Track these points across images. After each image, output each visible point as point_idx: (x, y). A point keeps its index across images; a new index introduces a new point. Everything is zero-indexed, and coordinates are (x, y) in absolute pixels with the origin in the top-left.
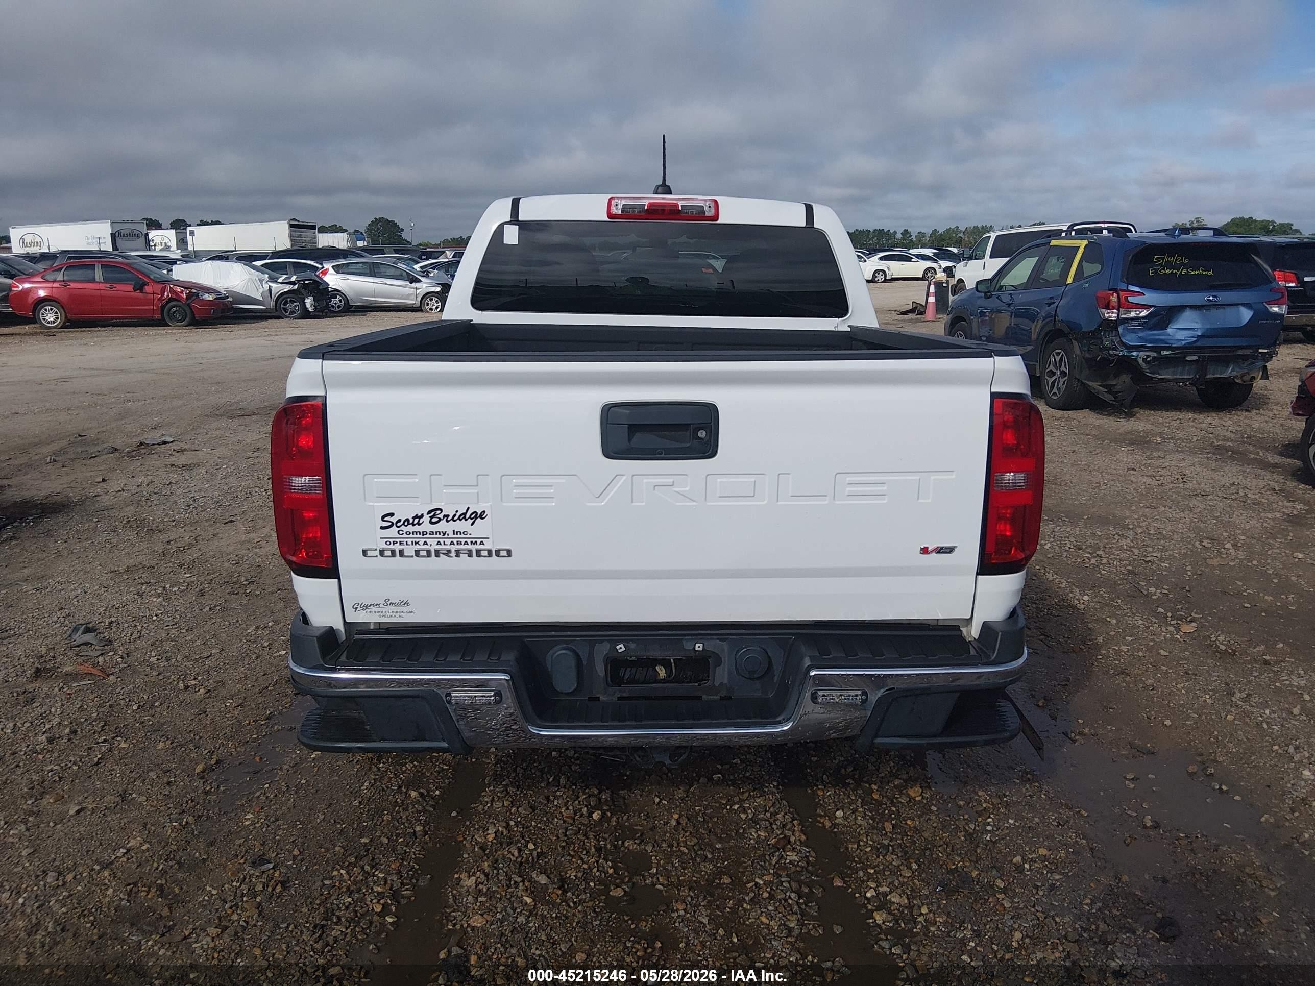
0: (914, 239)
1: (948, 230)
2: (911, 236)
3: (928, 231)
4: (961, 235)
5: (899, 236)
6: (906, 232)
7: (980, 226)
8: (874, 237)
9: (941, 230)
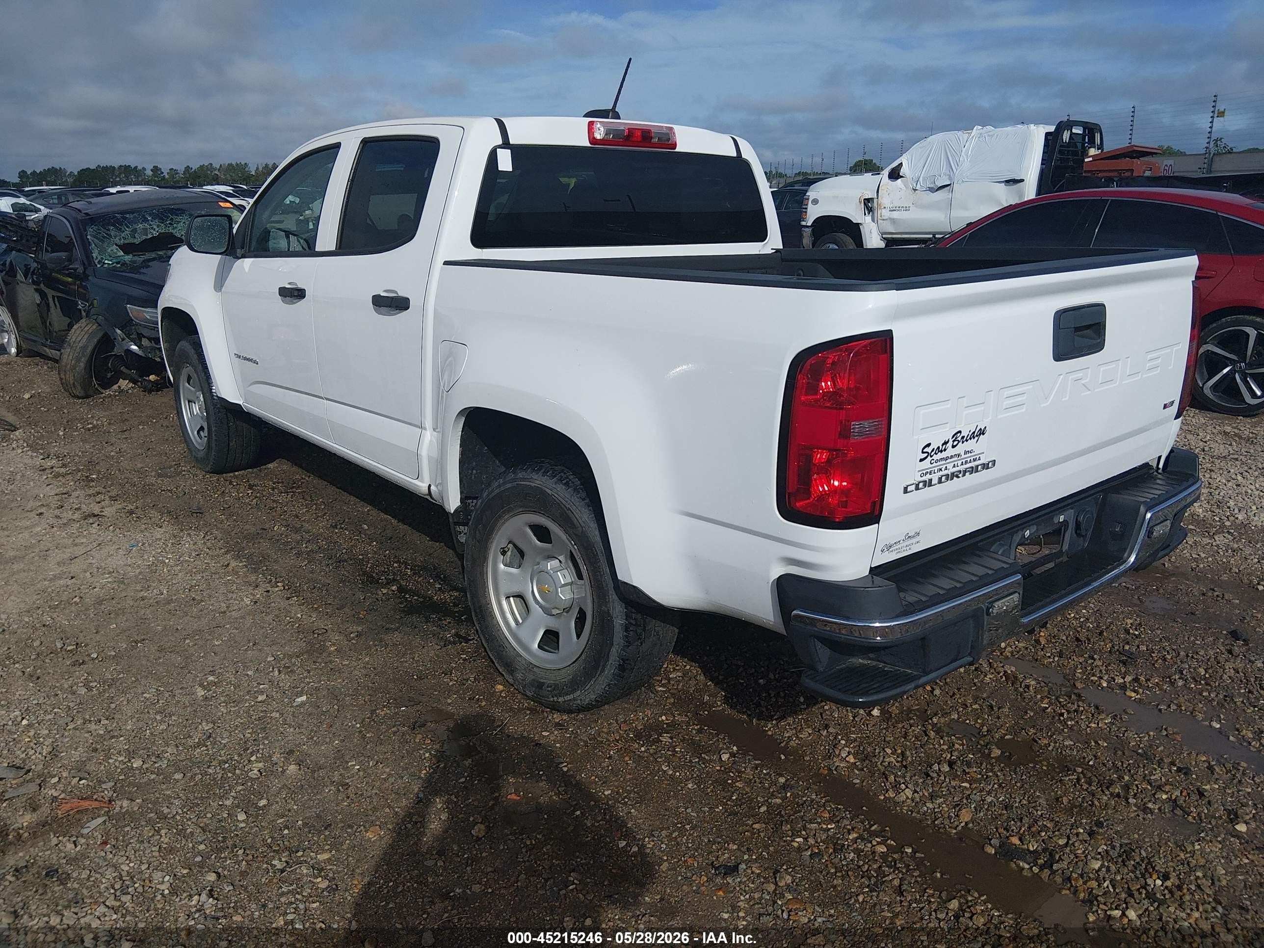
0: (167, 176)
1: (202, 167)
2: (163, 173)
3: (181, 168)
4: (216, 172)
5: (149, 173)
6: (156, 169)
7: (234, 163)
8: (120, 173)
9: (195, 166)
